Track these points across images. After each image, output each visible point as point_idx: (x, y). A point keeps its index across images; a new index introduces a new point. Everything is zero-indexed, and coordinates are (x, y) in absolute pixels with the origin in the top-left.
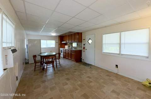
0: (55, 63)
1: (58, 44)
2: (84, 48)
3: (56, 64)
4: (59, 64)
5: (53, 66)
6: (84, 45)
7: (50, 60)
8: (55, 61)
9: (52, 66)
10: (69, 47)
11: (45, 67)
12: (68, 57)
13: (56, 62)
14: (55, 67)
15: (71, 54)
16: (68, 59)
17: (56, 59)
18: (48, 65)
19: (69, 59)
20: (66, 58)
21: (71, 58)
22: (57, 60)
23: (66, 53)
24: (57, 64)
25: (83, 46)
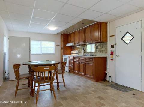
0: (55, 81)
1: (59, 47)
2: (112, 53)
3: (58, 83)
4: (63, 84)
5: (52, 88)
6: (112, 46)
7: (47, 75)
8: (55, 77)
9: (49, 87)
10: (79, 53)
11: (36, 89)
12: (79, 71)
13: (57, 79)
14: (55, 88)
15: (85, 65)
16: (78, 74)
17: (57, 73)
18: (41, 84)
19: (81, 75)
20: (76, 73)
21: (85, 74)
22: (60, 76)
23: (74, 63)
24: (60, 84)
25: (109, 49)
